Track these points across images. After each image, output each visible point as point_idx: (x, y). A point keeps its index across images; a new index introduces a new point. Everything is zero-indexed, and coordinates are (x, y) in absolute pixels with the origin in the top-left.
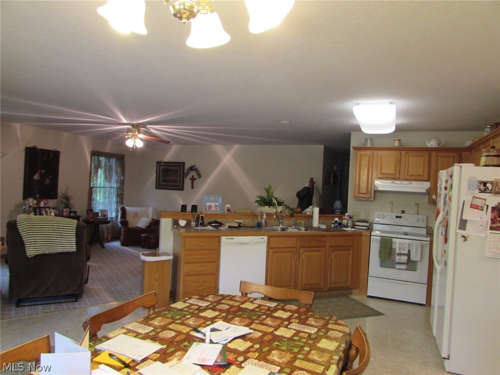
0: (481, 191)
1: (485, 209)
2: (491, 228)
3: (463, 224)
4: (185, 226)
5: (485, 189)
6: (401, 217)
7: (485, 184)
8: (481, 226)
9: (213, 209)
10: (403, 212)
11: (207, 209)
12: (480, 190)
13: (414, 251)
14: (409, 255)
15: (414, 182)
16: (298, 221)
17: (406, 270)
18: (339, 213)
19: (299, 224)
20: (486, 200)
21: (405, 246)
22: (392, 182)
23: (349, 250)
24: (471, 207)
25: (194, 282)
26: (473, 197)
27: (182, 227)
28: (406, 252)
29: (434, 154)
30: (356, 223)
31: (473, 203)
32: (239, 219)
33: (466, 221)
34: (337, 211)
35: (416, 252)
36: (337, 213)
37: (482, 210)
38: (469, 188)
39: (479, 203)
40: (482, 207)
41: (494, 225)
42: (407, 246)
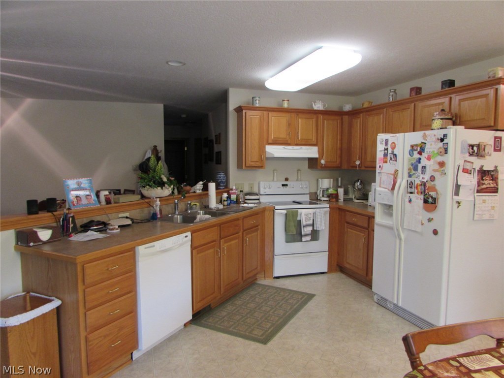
0: (471, 155)
1: (473, 172)
2: (478, 191)
3: (457, 188)
4: (50, 239)
5: (473, 152)
6: (287, 185)
7: (472, 146)
8: (470, 190)
9: (84, 201)
10: (287, 179)
11: (75, 203)
12: (469, 153)
13: (319, 220)
14: (313, 225)
15: (304, 147)
16: (193, 203)
17: (311, 240)
18: (224, 187)
19: (194, 206)
20: (473, 163)
21: (309, 216)
22: (284, 148)
23: (257, 230)
24: (463, 172)
25: (105, 336)
26: (465, 161)
27: (45, 243)
28: (311, 222)
29: (321, 117)
30: (248, 197)
31: (465, 167)
32: (124, 212)
33: (460, 185)
34: (222, 185)
35: (321, 221)
36: (222, 188)
37: (470, 174)
38: (462, 152)
39: (468, 166)
40: (470, 171)
41: (479, 188)
42: (312, 216)
